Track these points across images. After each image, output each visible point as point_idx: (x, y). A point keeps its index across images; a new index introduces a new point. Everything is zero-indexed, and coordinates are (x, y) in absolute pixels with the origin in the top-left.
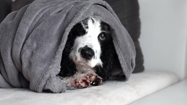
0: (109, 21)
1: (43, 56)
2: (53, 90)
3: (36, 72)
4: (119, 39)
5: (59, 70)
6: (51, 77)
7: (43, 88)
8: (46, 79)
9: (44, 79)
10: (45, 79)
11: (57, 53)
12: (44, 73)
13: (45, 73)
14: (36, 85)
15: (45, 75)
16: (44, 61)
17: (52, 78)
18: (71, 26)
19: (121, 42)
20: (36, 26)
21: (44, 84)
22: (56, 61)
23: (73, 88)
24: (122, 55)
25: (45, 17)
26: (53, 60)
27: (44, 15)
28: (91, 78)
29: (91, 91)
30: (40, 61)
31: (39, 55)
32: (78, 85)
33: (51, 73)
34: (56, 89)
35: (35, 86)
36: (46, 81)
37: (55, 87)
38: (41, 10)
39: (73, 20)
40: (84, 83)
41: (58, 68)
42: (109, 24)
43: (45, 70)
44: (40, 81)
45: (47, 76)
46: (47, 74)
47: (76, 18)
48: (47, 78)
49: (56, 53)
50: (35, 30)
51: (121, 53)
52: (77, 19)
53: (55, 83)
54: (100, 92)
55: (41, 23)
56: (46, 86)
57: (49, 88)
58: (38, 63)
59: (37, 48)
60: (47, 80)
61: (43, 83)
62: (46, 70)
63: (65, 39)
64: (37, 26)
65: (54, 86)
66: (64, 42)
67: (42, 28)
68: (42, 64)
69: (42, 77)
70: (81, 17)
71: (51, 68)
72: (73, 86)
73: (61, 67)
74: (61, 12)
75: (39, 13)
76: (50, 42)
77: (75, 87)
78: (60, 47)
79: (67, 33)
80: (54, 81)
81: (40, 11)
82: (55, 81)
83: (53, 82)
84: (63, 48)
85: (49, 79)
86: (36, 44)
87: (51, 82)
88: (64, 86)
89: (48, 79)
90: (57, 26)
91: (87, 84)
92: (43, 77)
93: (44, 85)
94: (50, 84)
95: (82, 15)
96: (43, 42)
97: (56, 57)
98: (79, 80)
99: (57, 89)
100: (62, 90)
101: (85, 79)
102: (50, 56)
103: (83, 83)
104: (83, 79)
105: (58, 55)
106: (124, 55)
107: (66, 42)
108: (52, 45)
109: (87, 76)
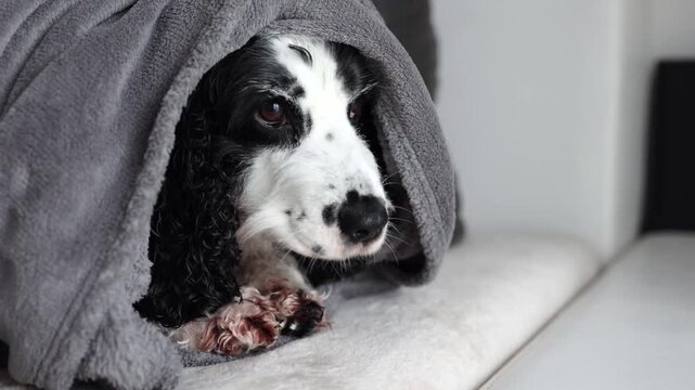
0: (354, 32)
1: (68, 228)
2: (124, 379)
3: (38, 304)
4: (403, 101)
5: (146, 279)
6: (110, 322)
7: (77, 375)
8: (90, 331)
9: (78, 333)
10: (83, 332)
11: (131, 206)
12: (77, 307)
13: (84, 305)
14: (41, 364)
15: (83, 315)
16: (73, 253)
17: (120, 329)
18: (188, 80)
19: (413, 112)
20: (16, 88)
21: (82, 355)
22: (127, 247)
23: (204, 356)
24: (419, 167)
25: (55, 44)
26: (118, 243)
27: (50, 36)
28: (281, 304)
29: (291, 370)
30: (55, 255)
31: (44, 224)
32: (229, 343)
33: (112, 301)
34: (138, 377)
35: (36, 368)
36: (93, 342)
37: (133, 369)
38: (31, 10)
39: (195, 52)
40: (255, 332)
41: (140, 271)
42: (355, 45)
43: (81, 291)
44: (62, 341)
45: (95, 318)
46: (92, 309)
47: (207, 43)
48: (96, 326)
49: (125, 209)
50: (13, 110)
51: (414, 156)
52: (213, 46)
53: (131, 347)
54: (331, 371)
55: (41, 70)
56: (92, 365)
57: (104, 374)
58: (46, 264)
59: (33, 194)
60: (93, 337)
61: (77, 353)
62: (88, 291)
63: (166, 139)
64: (22, 90)
65: (130, 363)
66: (160, 158)
67: (47, 95)
68: (62, 263)
69: (72, 326)
70: (228, 38)
71: (110, 282)
72: (203, 348)
73: (151, 264)
74: (126, 16)
75: (25, 26)
76: (92, 158)
77: (213, 352)
78: (146, 180)
79: (172, 115)
80: (127, 340)
81: (26, 16)
82: (131, 339)
83: (124, 343)
84: (158, 186)
85: (106, 331)
86: (25, 171)
87: (116, 343)
88: (173, 357)
89: (100, 331)
90: (115, 82)
91: (266, 333)
92: (75, 327)
93: (83, 360)
94: (108, 354)
95: (231, 26)
96: (59, 161)
97: (129, 228)
98: (230, 320)
99: (141, 373)
100: (165, 379)
101: (257, 311)
102: (100, 226)
103: (249, 333)
104: (250, 315)
105: (135, 215)
106: (428, 164)
107: (168, 157)
108: (103, 172)
109: (263, 298)
